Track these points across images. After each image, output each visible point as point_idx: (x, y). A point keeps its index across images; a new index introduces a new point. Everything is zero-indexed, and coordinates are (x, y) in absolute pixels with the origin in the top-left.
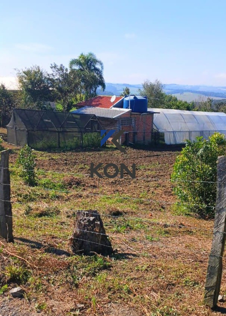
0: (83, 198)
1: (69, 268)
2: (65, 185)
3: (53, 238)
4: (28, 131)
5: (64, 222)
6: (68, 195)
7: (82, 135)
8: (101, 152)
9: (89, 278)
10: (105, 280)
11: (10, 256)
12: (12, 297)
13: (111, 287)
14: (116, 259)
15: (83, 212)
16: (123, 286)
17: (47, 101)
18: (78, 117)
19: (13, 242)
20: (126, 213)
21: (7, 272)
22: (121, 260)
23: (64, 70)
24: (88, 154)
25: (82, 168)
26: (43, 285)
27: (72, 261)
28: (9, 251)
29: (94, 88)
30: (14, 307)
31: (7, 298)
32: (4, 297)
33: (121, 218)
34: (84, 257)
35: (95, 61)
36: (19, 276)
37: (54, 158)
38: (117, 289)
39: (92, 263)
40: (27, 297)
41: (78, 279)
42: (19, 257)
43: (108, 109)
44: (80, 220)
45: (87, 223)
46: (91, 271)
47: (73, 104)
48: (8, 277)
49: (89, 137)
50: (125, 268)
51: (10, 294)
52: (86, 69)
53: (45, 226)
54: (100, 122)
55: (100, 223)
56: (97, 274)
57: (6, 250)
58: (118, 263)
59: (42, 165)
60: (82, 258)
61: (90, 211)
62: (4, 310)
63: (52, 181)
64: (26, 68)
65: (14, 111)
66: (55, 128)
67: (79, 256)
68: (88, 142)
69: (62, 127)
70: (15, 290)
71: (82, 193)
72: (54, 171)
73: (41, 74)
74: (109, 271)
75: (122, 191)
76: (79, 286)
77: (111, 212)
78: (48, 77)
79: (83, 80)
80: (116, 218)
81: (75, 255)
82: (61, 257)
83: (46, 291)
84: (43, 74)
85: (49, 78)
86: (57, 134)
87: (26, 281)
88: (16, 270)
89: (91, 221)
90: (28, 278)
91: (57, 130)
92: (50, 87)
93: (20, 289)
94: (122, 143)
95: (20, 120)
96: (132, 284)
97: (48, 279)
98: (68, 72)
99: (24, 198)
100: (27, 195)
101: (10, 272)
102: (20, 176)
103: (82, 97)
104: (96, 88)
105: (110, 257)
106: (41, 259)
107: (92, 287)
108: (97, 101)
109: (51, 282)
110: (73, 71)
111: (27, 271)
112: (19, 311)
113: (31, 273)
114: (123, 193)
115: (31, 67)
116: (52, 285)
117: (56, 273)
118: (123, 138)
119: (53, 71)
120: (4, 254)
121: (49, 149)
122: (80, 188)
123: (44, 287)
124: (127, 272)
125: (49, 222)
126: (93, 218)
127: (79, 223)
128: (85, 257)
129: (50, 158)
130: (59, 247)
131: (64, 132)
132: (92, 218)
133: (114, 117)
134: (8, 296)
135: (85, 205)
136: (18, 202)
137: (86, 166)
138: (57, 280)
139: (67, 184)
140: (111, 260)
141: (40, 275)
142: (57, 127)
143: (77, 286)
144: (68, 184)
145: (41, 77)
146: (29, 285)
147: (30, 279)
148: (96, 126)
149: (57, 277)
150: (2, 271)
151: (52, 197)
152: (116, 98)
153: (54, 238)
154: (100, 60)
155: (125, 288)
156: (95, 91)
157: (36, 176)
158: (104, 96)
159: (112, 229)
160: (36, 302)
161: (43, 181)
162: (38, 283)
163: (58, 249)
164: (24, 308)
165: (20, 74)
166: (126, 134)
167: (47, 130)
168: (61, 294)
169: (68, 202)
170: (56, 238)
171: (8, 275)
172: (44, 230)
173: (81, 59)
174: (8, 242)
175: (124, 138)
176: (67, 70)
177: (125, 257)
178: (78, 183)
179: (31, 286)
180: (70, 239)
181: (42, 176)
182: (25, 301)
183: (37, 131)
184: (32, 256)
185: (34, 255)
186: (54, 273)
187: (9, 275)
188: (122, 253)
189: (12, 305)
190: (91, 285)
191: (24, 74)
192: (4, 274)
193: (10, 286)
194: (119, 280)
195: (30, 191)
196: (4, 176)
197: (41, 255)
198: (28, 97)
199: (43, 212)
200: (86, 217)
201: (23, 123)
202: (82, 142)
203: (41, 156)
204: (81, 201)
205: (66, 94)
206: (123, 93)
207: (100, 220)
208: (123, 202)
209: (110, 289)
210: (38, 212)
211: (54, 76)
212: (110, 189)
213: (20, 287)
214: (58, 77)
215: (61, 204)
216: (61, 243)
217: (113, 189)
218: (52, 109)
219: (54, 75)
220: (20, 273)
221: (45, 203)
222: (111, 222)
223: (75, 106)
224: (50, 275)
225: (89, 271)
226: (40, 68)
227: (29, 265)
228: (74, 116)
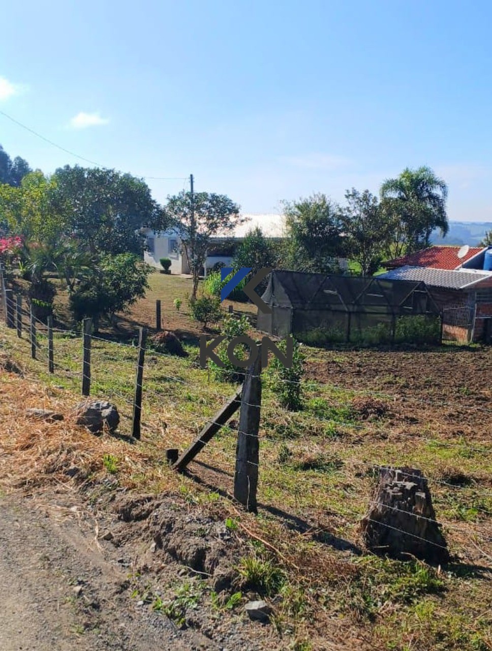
0: (390, 442)
1: (357, 578)
2: (355, 413)
3: (328, 514)
4: (294, 310)
5: (348, 486)
6: (360, 434)
7: (394, 319)
8: (430, 354)
9: (397, 606)
10: (431, 615)
11: (250, 538)
12: (249, 619)
13: (445, 632)
14: (455, 574)
15: (391, 469)
16: (471, 635)
17: (333, 257)
18: (390, 285)
19: (256, 512)
20: (477, 481)
21: (242, 567)
22: (466, 579)
23: (371, 200)
24: (404, 356)
25: (389, 383)
26: (307, 604)
27: (364, 566)
28: (248, 529)
29: (426, 233)
30: (250, 638)
31: (239, 619)
32: (234, 615)
33: (467, 491)
34: (389, 562)
35: (432, 182)
36: (263, 578)
37: (337, 360)
38: (457, 639)
39: (404, 577)
40: (276, 622)
41: (376, 605)
42: (265, 542)
43: (451, 271)
44: (384, 484)
45: (399, 494)
46: (402, 593)
47: (382, 261)
48: (244, 578)
49: (408, 325)
50: (474, 597)
51: (245, 612)
52: (413, 197)
53: (313, 488)
54: (431, 295)
55: (426, 496)
56: (415, 601)
57: (243, 525)
58: (460, 584)
59: (314, 373)
60: (385, 564)
61: (406, 469)
62: (233, 642)
63: (331, 404)
64: (301, 199)
65: (273, 274)
66: (344, 305)
67: (380, 557)
68: (405, 332)
69: (357, 303)
70: (256, 605)
71: (386, 431)
72: (335, 384)
73: (328, 208)
74: (440, 599)
75: (470, 434)
76: (377, 620)
77: (446, 475)
78: (339, 213)
79: (405, 218)
80: (456, 490)
81: (370, 555)
82: (344, 555)
83: (312, 617)
84: (331, 209)
85: (340, 216)
86: (347, 316)
87: (276, 591)
88: (259, 567)
89: (407, 490)
90: (280, 585)
91: (346, 310)
92: (341, 231)
93: (264, 606)
94: (476, 337)
95: (283, 289)
96: (489, 635)
97: (317, 594)
98: (378, 204)
99: (278, 431)
100: (282, 427)
101: (248, 569)
102: (274, 390)
103: (401, 249)
104: (429, 233)
105: (445, 569)
106: (305, 553)
107: (403, 625)
108: (430, 256)
109: (322, 601)
110: (386, 202)
111: (279, 573)
112: (260, 647)
113: (285, 577)
114: (472, 438)
115: (310, 197)
116: (324, 608)
117: (333, 584)
118: (478, 327)
119: (350, 203)
120: (239, 532)
121: (329, 344)
122: (384, 422)
123: (308, 609)
124: (480, 606)
125: (321, 481)
126: (412, 484)
127: (382, 492)
128: (391, 561)
129: (329, 361)
130: (339, 533)
131: (360, 313)
132: (409, 485)
133: (461, 287)
134: (242, 615)
135: (391, 455)
136: (267, 437)
137: (397, 379)
138: (334, 599)
139: (359, 412)
140: (445, 576)
141: (301, 583)
142: (347, 304)
143: (373, 618)
144: (361, 410)
145: (326, 214)
146: (281, 600)
147: (283, 588)
148: (424, 303)
149: (334, 592)
150: (234, 564)
151: (329, 435)
152: (470, 250)
153: (331, 514)
154: (441, 180)
155: (474, 641)
156: (427, 238)
157: (302, 393)
158: (444, 246)
159: (447, 512)
160: (291, 636)
161: (314, 402)
162: (297, 599)
163: (337, 536)
164: (268, 644)
165: (290, 209)
166: (486, 320)
167: (329, 310)
168: (340, 630)
169: (359, 445)
170: (335, 514)
171: (244, 574)
172: (311, 495)
173: (404, 179)
174: (246, 511)
175: (481, 329)
176: (375, 200)
177: (475, 574)
178: (381, 412)
179: (284, 603)
180: (361, 521)
181: (313, 392)
182: (271, 631)
183: (312, 310)
184: (288, 545)
185: (292, 542)
186: (329, 585)
187: (246, 574)
188: (468, 564)
189: (247, 633)
190: (401, 620)
191: (296, 210)
192: (238, 571)
193: (247, 596)
194: (461, 620)
195: (290, 419)
196: (252, 390)
197: (305, 544)
198: (301, 249)
199: (310, 460)
200: (398, 481)
201: (286, 295)
202: (394, 333)
203: (313, 356)
204: (384, 447)
205: (369, 243)
206: (485, 240)
207: (427, 490)
208: (473, 457)
209: (440, 637)
210: (302, 460)
211: (349, 211)
212: (445, 427)
213: (264, 601)
214: (358, 212)
215: (344, 449)
216: (343, 525)
217: (452, 428)
218: (341, 271)
219: (350, 209)
220: (265, 575)
221: (315, 445)
222: (445, 497)
223: (384, 265)
224: (320, 586)
225: (397, 592)
226: (326, 196)
227: (282, 561)
228: (382, 283)
